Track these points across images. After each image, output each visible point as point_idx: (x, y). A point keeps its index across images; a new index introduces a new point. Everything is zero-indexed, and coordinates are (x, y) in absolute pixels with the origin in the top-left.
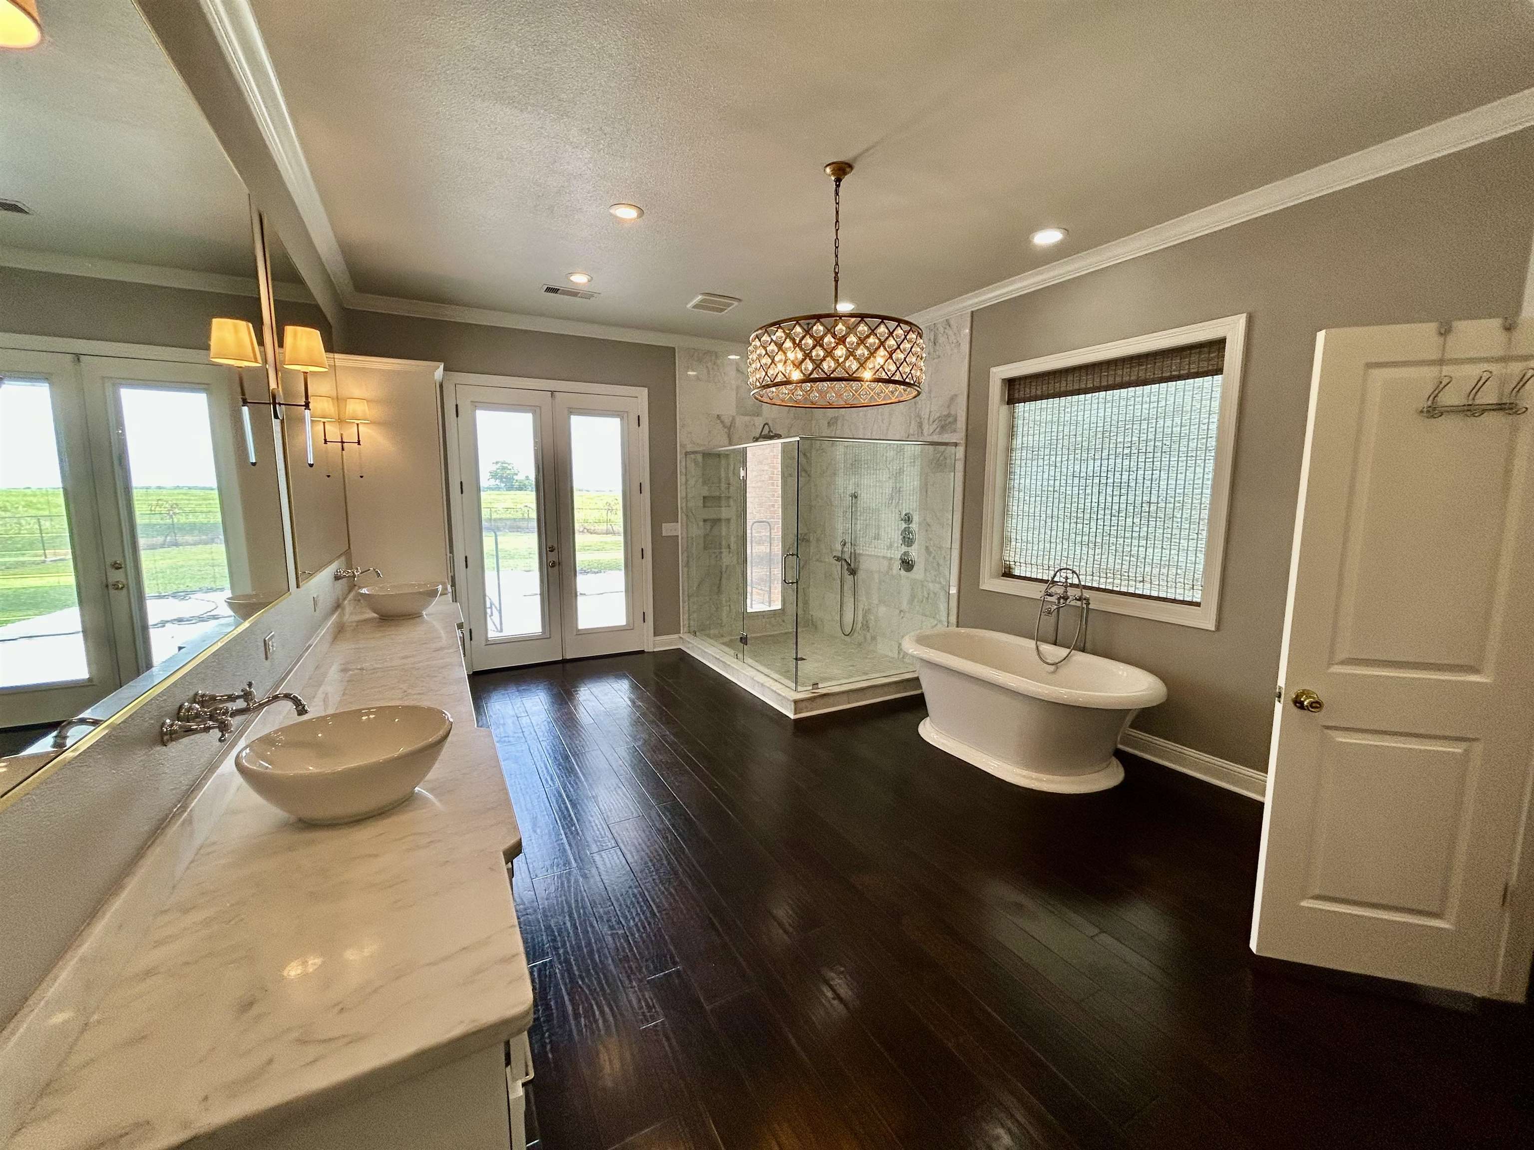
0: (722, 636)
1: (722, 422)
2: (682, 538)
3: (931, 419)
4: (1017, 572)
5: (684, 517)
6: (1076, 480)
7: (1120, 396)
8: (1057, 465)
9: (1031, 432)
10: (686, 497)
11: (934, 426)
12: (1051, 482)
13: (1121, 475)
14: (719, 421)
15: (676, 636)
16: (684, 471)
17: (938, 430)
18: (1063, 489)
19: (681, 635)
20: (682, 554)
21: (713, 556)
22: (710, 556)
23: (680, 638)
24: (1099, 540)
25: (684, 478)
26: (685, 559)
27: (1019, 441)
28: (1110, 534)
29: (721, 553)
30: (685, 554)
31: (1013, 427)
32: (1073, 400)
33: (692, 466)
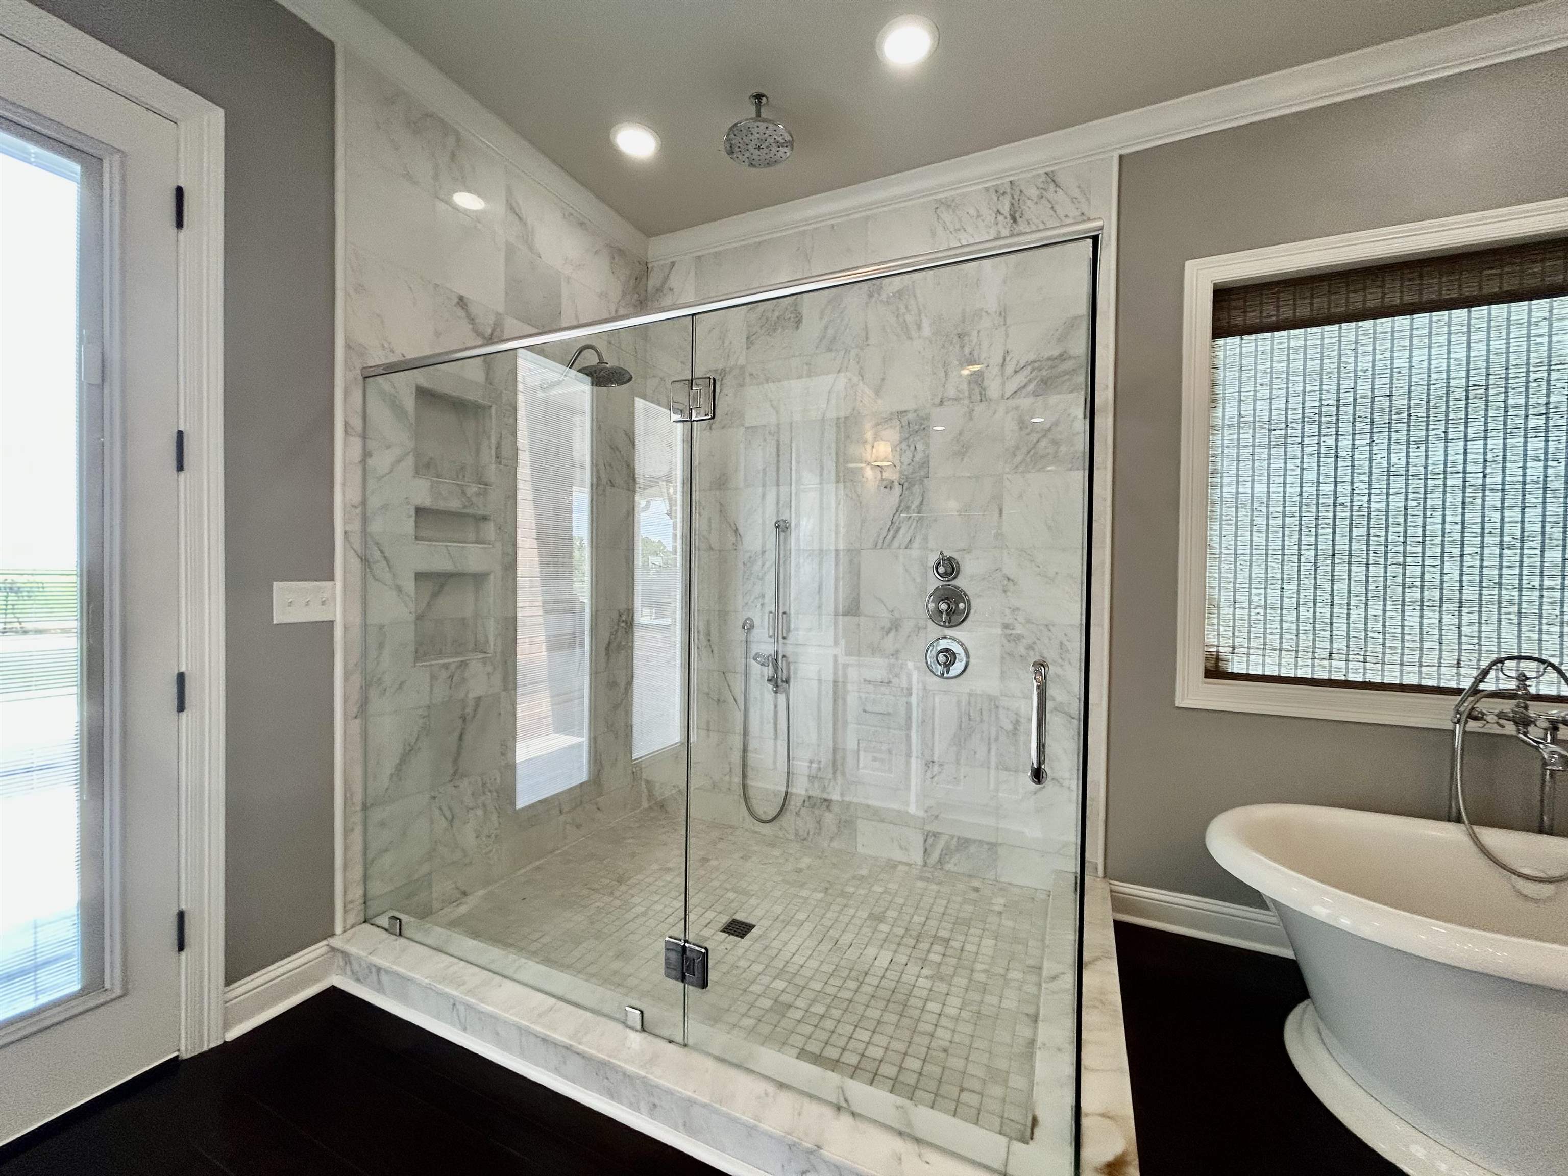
0: (465, 894)
1: (471, 320)
2: (346, 628)
3: (1010, 369)
4: (1236, 666)
5: (356, 564)
6: (1398, 484)
7: (1508, 320)
8: (1342, 453)
9: (1264, 393)
10: (364, 503)
11: (1020, 379)
12: (1328, 488)
13: (1524, 468)
14: (461, 313)
15: (318, 950)
16: (357, 423)
17: (1031, 387)
18: (1358, 501)
19: (335, 942)
20: (346, 679)
21: (444, 674)
22: (433, 677)
23: (333, 949)
24: (1470, 594)
25: (356, 444)
26: (355, 696)
27: (1231, 411)
28: (1500, 584)
29: (464, 664)
30: (357, 679)
31: (1213, 385)
32: (1379, 329)
33: (381, 414)
